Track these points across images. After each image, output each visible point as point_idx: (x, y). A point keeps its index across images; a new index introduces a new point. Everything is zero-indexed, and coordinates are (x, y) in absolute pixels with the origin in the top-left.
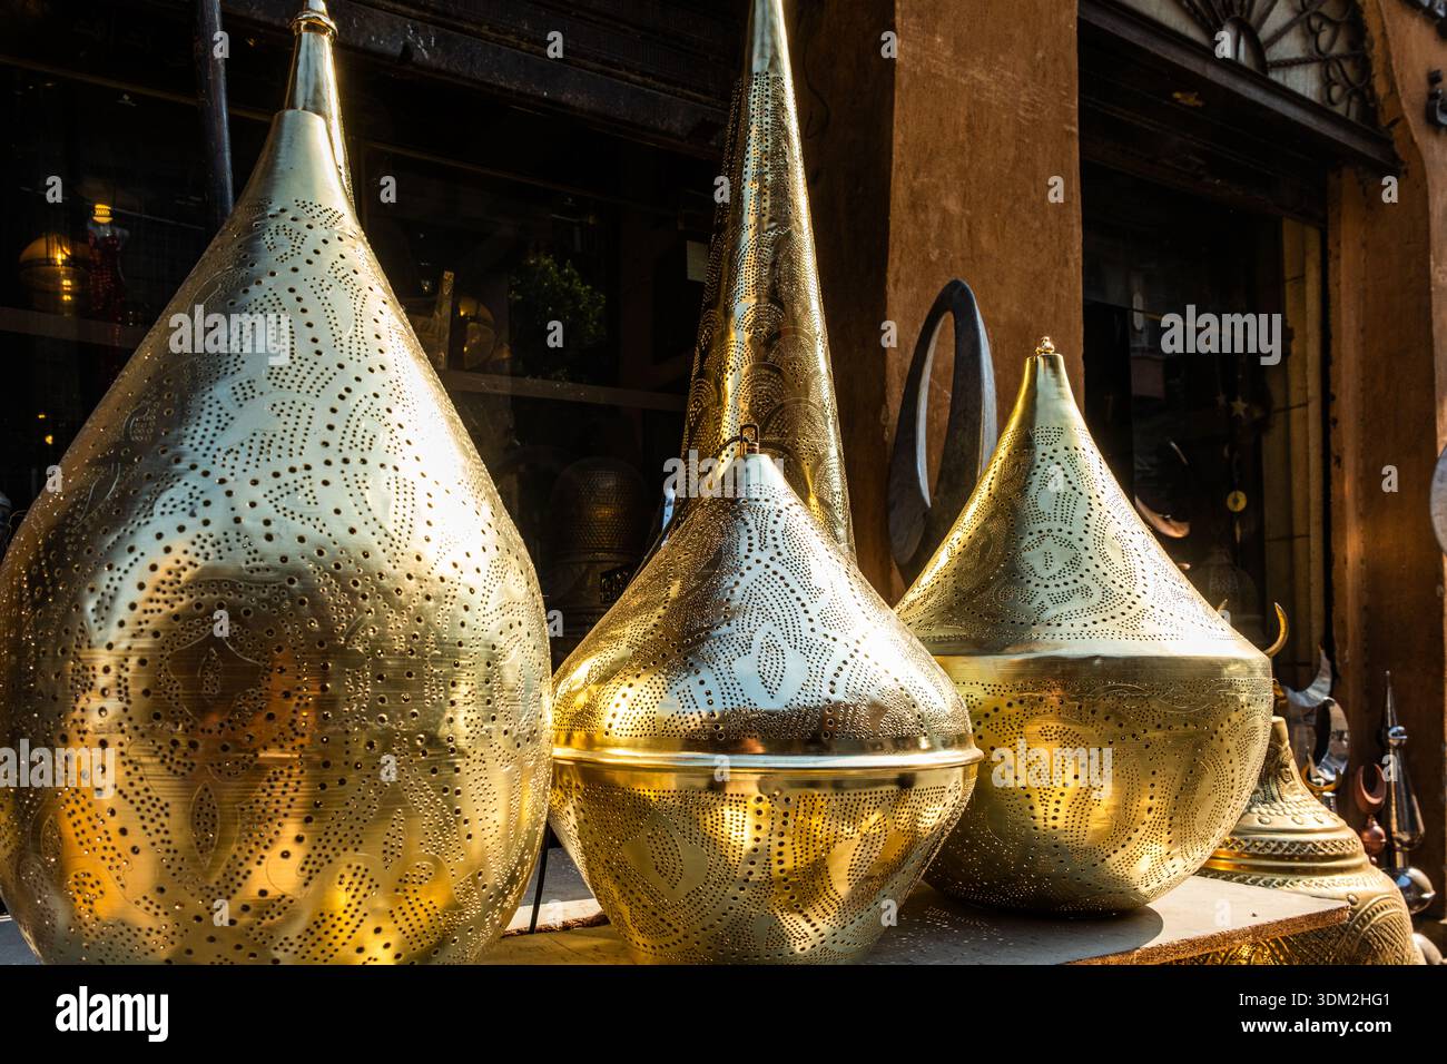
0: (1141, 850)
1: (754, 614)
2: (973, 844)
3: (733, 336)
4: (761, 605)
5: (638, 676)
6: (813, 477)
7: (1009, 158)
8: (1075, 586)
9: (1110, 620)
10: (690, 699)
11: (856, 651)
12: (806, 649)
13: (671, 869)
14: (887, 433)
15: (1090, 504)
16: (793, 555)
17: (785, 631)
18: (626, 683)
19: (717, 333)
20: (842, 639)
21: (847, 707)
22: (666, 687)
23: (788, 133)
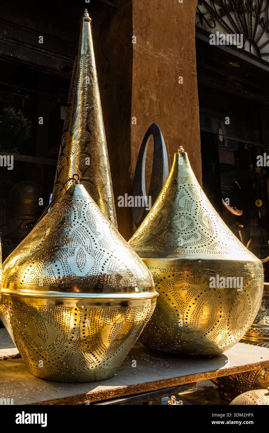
0: (218, 332)
1: (76, 241)
2: (158, 329)
3: (73, 142)
4: (78, 238)
5: (33, 263)
6: (101, 192)
7: (173, 82)
8: (192, 234)
9: (204, 246)
10: (52, 272)
11: (112, 255)
12: (94, 254)
13: (43, 336)
14: (131, 176)
15: (197, 205)
16: (90, 220)
17: (86, 248)
18: (29, 265)
19: (67, 141)
20: (107, 251)
21: (108, 276)
22: (43, 267)
23: (93, 74)
